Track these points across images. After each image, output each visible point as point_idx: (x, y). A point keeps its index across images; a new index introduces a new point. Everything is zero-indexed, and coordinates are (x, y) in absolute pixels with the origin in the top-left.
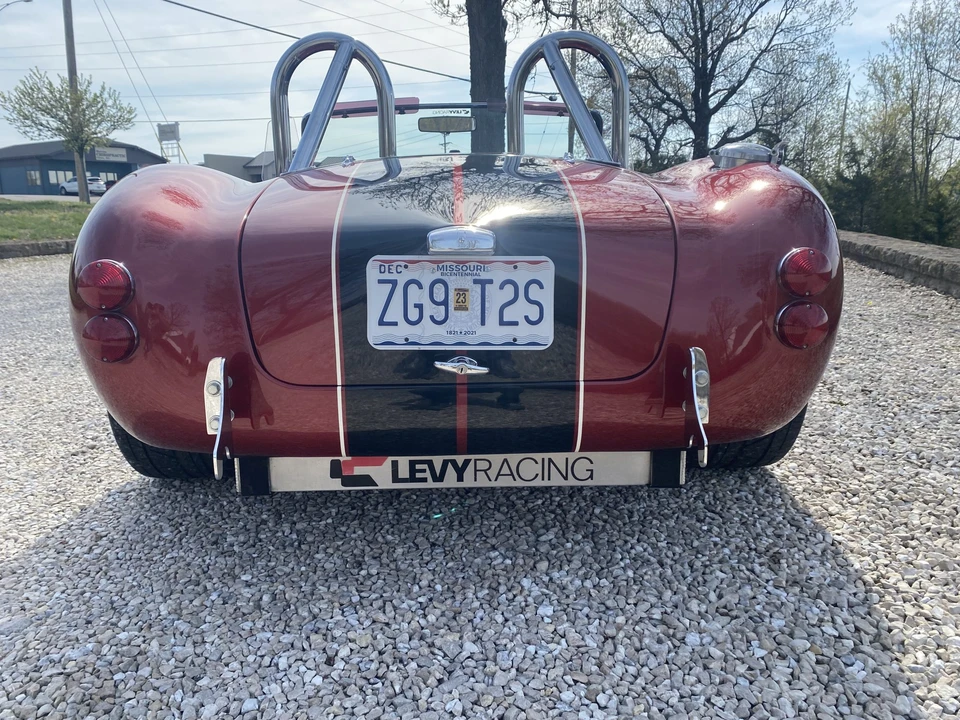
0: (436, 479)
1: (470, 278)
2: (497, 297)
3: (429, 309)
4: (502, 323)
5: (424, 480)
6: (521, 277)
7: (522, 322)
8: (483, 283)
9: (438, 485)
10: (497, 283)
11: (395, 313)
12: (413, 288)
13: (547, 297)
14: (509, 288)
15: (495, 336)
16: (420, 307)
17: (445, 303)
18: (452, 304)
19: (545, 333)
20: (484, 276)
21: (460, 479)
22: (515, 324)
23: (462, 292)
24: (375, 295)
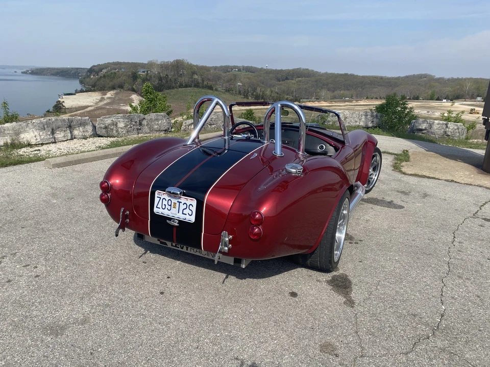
0: (181, 248)
1: (177, 201)
2: (183, 207)
3: (167, 206)
4: (183, 213)
5: (179, 248)
6: (189, 202)
7: (187, 214)
8: (180, 202)
9: (182, 250)
10: (183, 203)
11: (160, 206)
12: (164, 200)
13: (194, 209)
14: (185, 205)
15: (181, 217)
16: (165, 205)
17: (171, 205)
18: (172, 206)
19: (192, 219)
20: (180, 201)
21: (187, 250)
22: (186, 214)
23: (175, 203)
24: (157, 200)
